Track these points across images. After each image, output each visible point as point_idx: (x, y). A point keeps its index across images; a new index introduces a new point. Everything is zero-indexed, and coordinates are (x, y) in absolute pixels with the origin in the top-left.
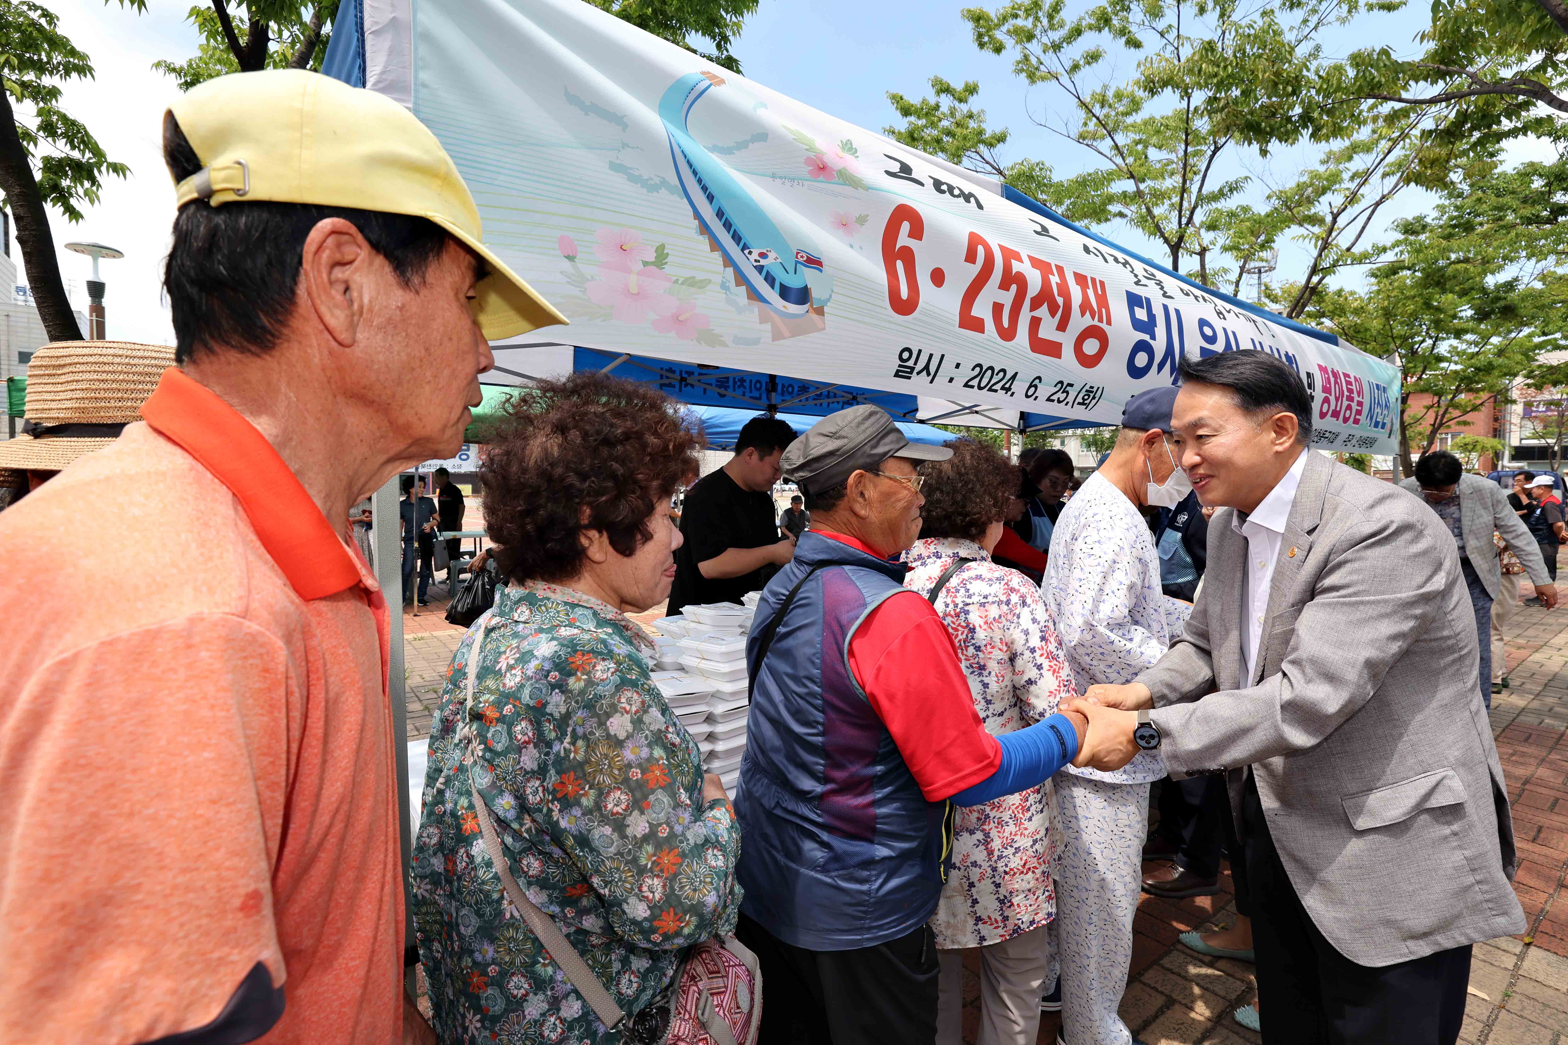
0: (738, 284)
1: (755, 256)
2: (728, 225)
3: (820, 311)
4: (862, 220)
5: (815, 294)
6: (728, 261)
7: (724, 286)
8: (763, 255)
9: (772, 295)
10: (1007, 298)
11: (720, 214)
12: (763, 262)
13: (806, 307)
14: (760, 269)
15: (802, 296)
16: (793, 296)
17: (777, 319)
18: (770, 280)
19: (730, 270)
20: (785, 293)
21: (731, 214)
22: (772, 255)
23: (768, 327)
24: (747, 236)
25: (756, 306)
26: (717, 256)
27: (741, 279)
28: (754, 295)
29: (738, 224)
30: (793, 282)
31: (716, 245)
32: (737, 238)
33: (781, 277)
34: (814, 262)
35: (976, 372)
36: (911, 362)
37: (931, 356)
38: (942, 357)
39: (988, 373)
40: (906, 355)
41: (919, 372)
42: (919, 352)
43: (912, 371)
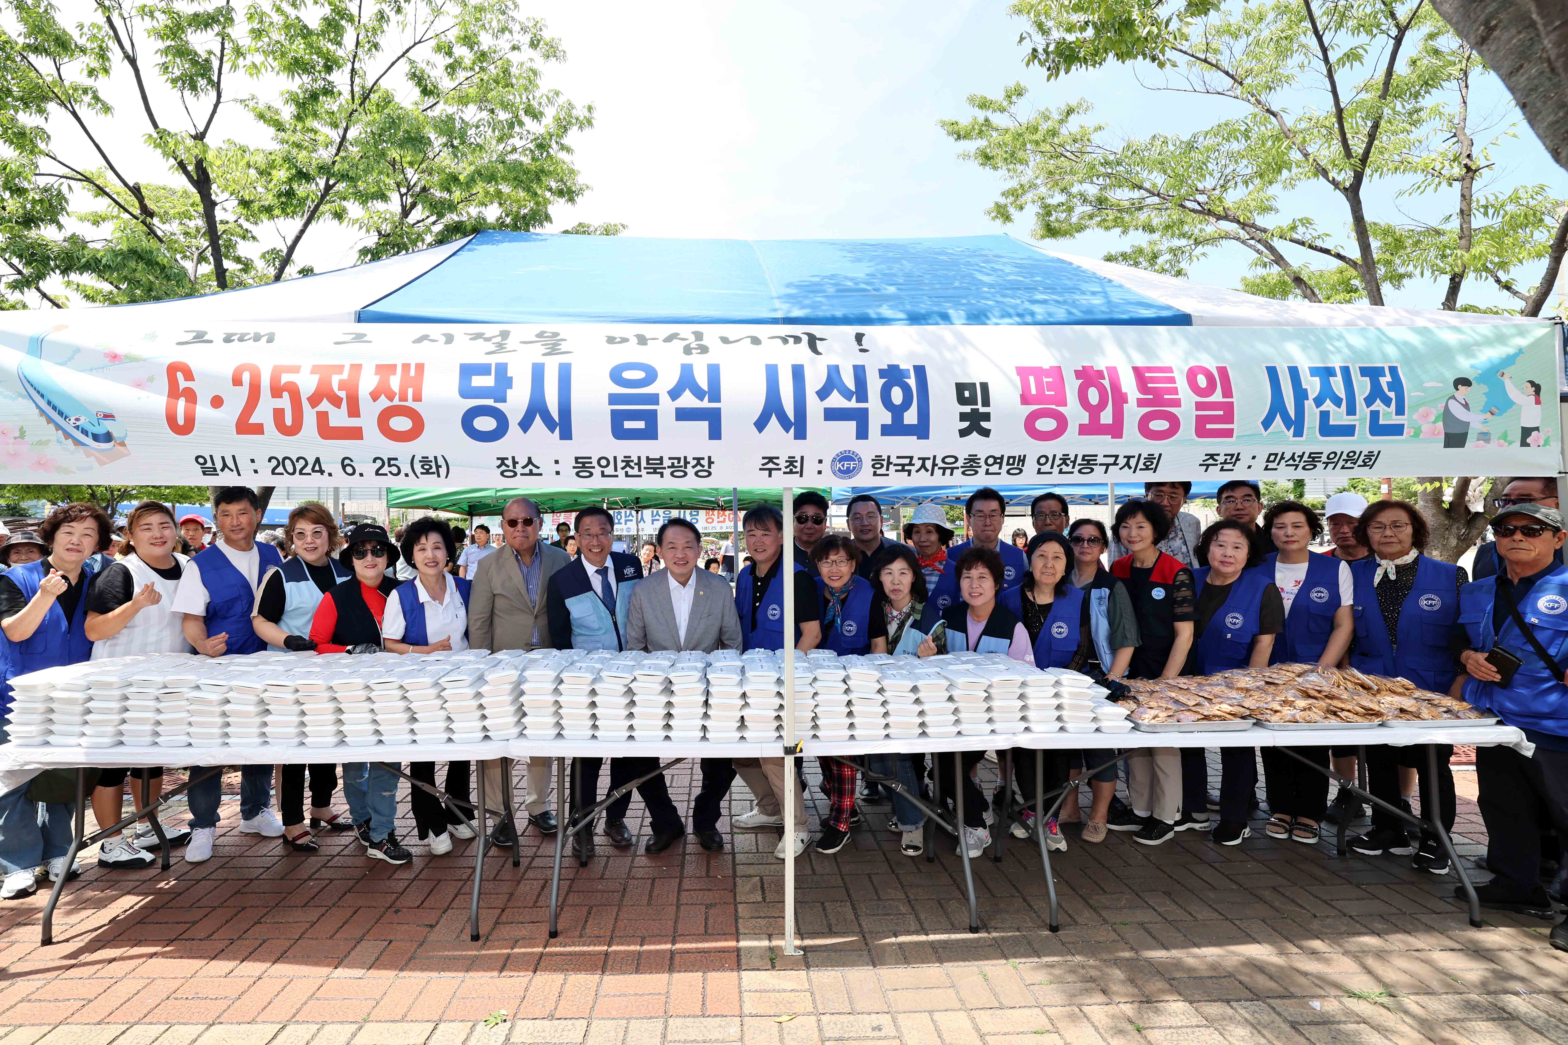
0: (66, 439)
1: (73, 421)
2: (54, 408)
3: (122, 444)
4: (151, 379)
5: (115, 434)
6: (58, 427)
7: (59, 441)
8: (77, 420)
9: (89, 441)
10: (285, 402)
11: (49, 403)
12: (78, 423)
13: (112, 443)
14: (77, 427)
15: (108, 437)
16: (101, 438)
17: (97, 454)
18: (85, 432)
19: (60, 432)
20: (96, 438)
21: (55, 402)
22: (82, 418)
23: (93, 459)
24: (66, 411)
25: (81, 449)
26: (51, 426)
27: (67, 435)
28: (77, 443)
29: (60, 406)
30: (100, 430)
31: (50, 420)
32: (61, 413)
33: (91, 429)
34: (108, 416)
35: (274, 463)
36: (209, 464)
37: (223, 458)
38: (234, 457)
39: (287, 462)
40: (201, 460)
41: (222, 470)
42: (211, 457)
43: (215, 470)
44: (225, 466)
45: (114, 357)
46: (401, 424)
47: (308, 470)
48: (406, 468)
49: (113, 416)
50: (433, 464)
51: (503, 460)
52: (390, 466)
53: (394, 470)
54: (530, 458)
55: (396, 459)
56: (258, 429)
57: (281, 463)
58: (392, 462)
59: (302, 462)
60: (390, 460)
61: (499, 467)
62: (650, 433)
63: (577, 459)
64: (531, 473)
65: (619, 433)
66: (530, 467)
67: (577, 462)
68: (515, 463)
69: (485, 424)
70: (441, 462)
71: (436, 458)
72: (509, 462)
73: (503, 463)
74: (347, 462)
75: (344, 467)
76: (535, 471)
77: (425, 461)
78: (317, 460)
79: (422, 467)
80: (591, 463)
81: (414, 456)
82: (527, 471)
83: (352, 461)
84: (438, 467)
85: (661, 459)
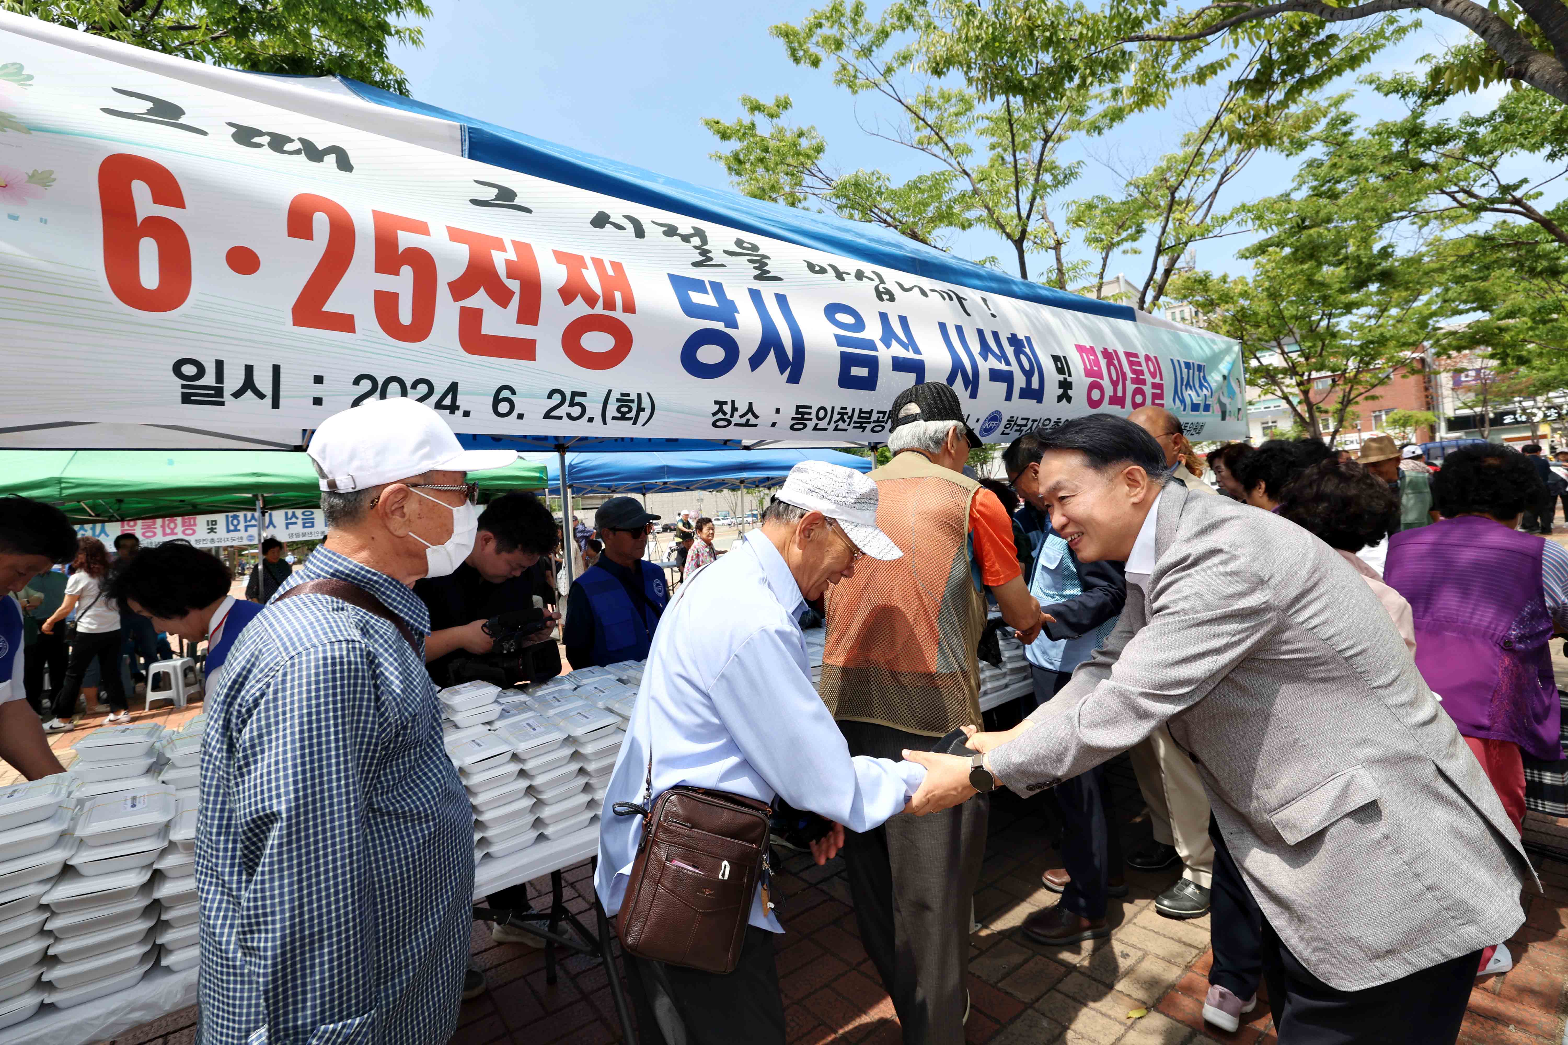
10: (399, 284)
36: (211, 381)
37: (247, 369)
38: (274, 369)
39: (393, 387)
40: (189, 369)
41: (241, 394)
42: (219, 364)
43: (222, 393)
44: (247, 386)
46: (597, 342)
48: (594, 409)
50: (634, 406)
51: (722, 405)
52: (572, 404)
53: (576, 411)
54: (750, 404)
55: (584, 394)
56: (345, 323)
57: (382, 388)
58: (578, 399)
59: (425, 389)
60: (574, 394)
61: (714, 414)
62: (869, 383)
63: (797, 407)
64: (747, 424)
65: (846, 381)
66: (749, 415)
67: (797, 413)
68: (734, 409)
69: (711, 354)
70: (646, 403)
71: (639, 396)
72: (727, 408)
73: (721, 410)
74: (506, 393)
75: (496, 402)
76: (753, 421)
77: (624, 400)
78: (453, 388)
79: (618, 410)
80: (810, 414)
81: (610, 392)
82: (744, 420)
83: (513, 392)
84: (640, 409)
85: (871, 413)
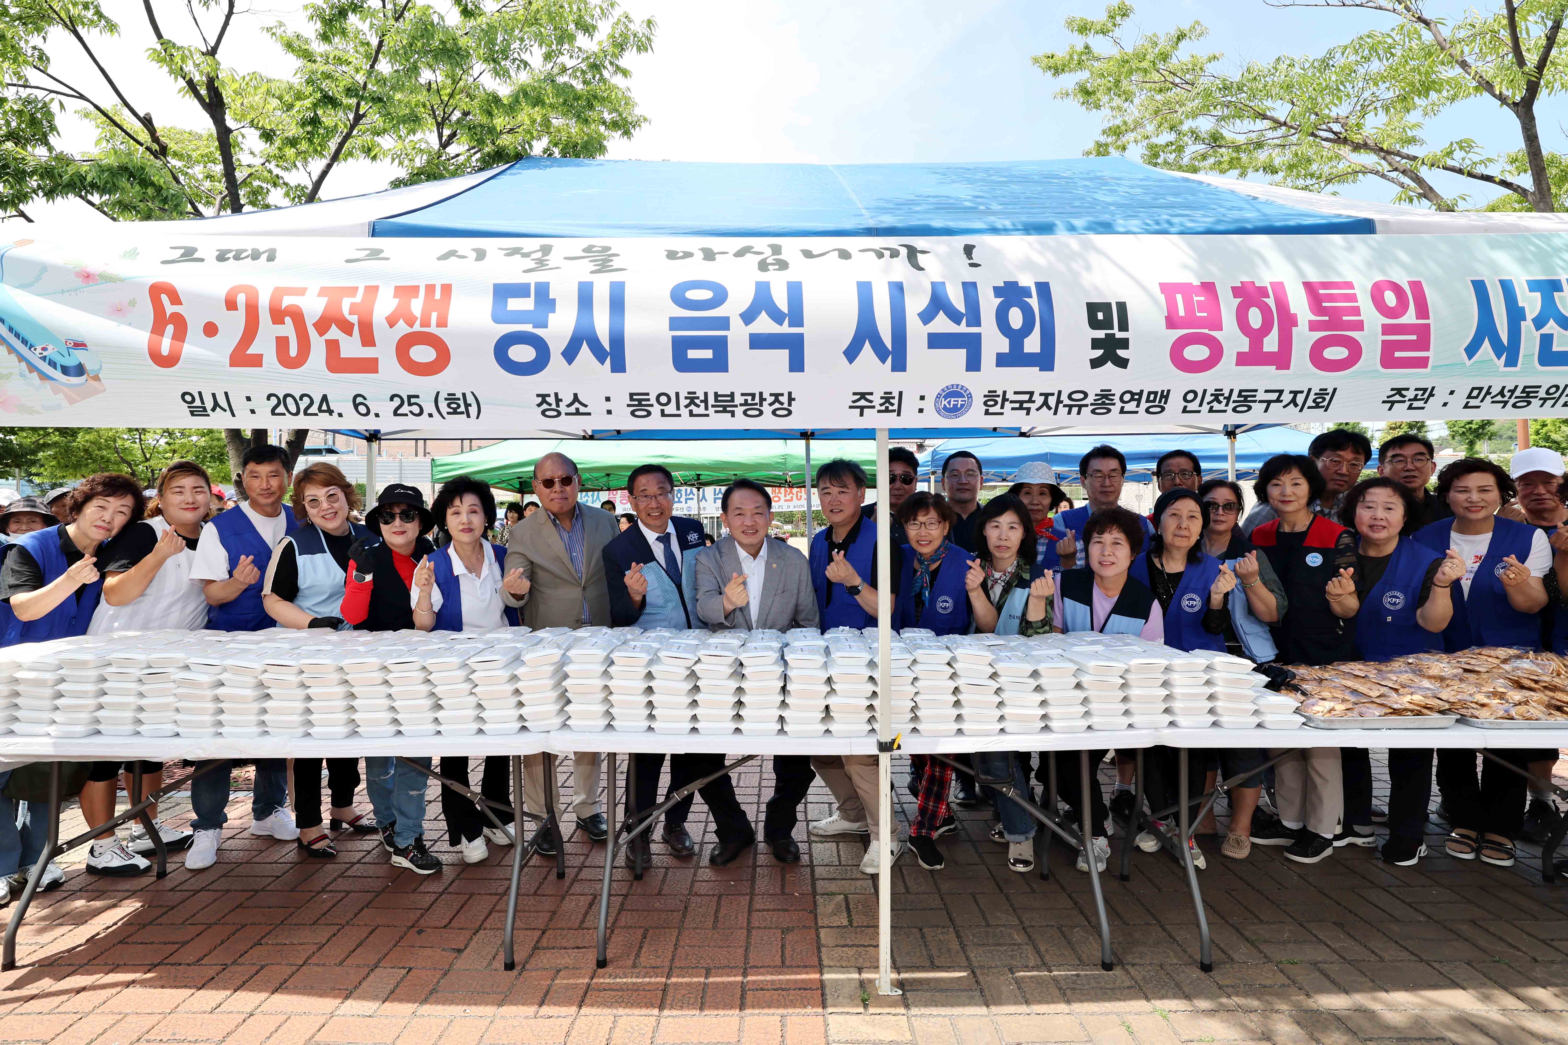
0: (31, 372)
1: (39, 350)
2: (17, 335)
3: (97, 378)
4: (132, 303)
5: (88, 366)
6: (21, 358)
7: (22, 375)
8: (44, 349)
9: (57, 374)
10: (288, 329)
11: (11, 329)
12: (45, 353)
13: (85, 377)
14: (44, 358)
15: (80, 370)
16: (72, 371)
17: (66, 390)
18: (53, 364)
19: (23, 364)
20: (65, 370)
21: (17, 327)
22: (50, 347)
23: (61, 396)
24: (31, 339)
25: (48, 384)
26: (13, 357)
27: (32, 368)
28: (44, 376)
29: (23, 333)
30: (70, 362)
31: (11, 349)
32: (25, 342)
33: (60, 361)
34: (80, 345)
35: (274, 401)
36: (198, 403)
37: (214, 395)
38: (226, 394)
39: (289, 400)
40: (188, 398)
41: (213, 410)
42: (200, 393)
43: (205, 409)
44: (216, 405)
45: (87, 277)
46: (423, 354)
47: (314, 409)
48: (429, 407)
49: (85, 345)
50: (461, 402)
51: (544, 397)
52: (410, 404)
53: (416, 409)
54: (576, 395)
55: (417, 397)
56: (257, 361)
57: (282, 401)
58: (413, 400)
59: (306, 401)
60: (410, 397)
61: (539, 405)
62: (719, 364)
63: (631, 395)
64: (578, 413)
65: (682, 364)
66: (577, 405)
67: (632, 399)
68: (558, 400)
69: (522, 353)
70: (470, 399)
71: (464, 395)
72: (551, 400)
73: (544, 401)
74: (359, 400)
75: (356, 406)
76: (582, 409)
77: (451, 399)
78: (325, 398)
79: (449, 405)
80: (648, 400)
81: (438, 393)
82: (572, 409)
83: (365, 399)
84: (467, 406)
85: (732, 395)
